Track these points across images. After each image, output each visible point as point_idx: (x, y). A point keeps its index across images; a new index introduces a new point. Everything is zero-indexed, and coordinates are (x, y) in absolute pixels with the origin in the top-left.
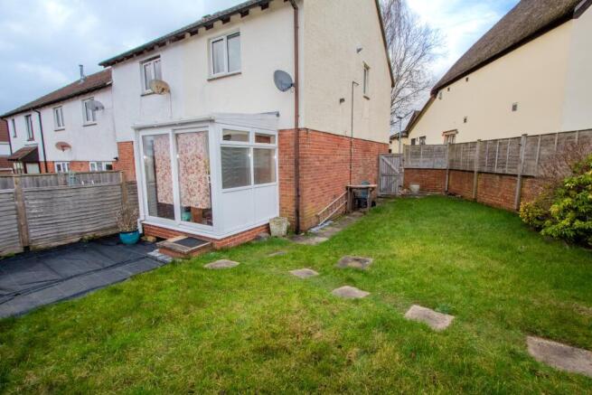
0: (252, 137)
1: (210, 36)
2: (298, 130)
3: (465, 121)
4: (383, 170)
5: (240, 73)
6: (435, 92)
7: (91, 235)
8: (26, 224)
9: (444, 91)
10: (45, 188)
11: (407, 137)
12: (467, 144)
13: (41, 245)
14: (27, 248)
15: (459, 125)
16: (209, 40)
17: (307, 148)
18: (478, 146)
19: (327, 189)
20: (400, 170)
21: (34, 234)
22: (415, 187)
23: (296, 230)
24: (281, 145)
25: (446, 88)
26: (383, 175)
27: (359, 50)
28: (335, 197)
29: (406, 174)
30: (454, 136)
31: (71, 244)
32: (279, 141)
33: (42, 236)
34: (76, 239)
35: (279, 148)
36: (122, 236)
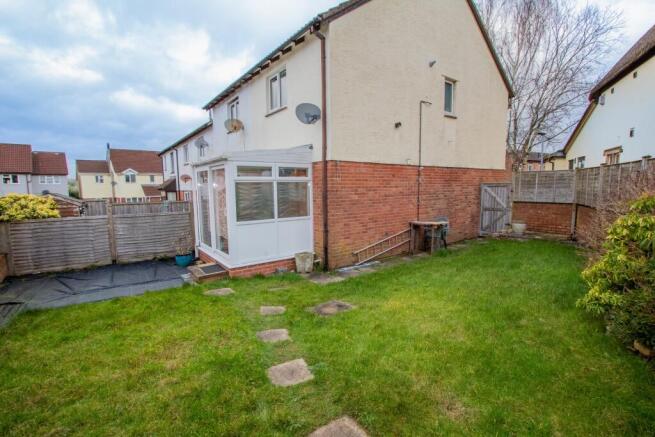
0: (275, 172)
1: (268, 75)
2: (325, 162)
3: (631, 134)
4: (486, 203)
5: (285, 108)
6: (596, 95)
7: (162, 255)
8: (114, 242)
9: (607, 93)
10: (129, 215)
11: (564, 157)
12: (592, 168)
13: (125, 260)
14: (114, 261)
15: (623, 140)
16: (267, 78)
17: (335, 181)
18: (602, 173)
19: (371, 225)
20: (508, 203)
21: (120, 250)
22: (519, 227)
23: (323, 266)
24: (315, 178)
25: (609, 90)
26: (486, 209)
27: (432, 65)
28: (387, 234)
29: (515, 208)
30: (617, 155)
31: (147, 262)
32: (313, 174)
33: (126, 253)
34: (150, 258)
35: (314, 181)
36: (177, 258)
